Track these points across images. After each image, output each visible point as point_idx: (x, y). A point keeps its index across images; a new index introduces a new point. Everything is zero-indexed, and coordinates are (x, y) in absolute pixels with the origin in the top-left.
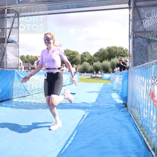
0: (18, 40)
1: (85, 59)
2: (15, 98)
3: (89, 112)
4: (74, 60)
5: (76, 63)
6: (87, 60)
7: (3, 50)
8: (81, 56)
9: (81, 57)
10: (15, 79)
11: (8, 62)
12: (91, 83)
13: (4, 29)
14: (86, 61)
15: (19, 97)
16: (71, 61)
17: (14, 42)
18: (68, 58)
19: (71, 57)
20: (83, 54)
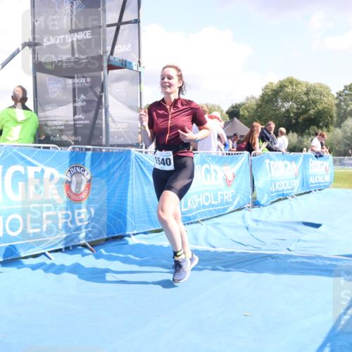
0: (139, 58)
2: (134, 234)
4: (312, 112)
5: (319, 122)
7: (98, 90)
8: (337, 98)
9: (337, 102)
10: (131, 177)
11: (113, 128)
13: (100, 27)
15: (145, 233)
16: (301, 117)
17: (127, 65)
18: (293, 108)
19: (304, 103)
20: (344, 90)
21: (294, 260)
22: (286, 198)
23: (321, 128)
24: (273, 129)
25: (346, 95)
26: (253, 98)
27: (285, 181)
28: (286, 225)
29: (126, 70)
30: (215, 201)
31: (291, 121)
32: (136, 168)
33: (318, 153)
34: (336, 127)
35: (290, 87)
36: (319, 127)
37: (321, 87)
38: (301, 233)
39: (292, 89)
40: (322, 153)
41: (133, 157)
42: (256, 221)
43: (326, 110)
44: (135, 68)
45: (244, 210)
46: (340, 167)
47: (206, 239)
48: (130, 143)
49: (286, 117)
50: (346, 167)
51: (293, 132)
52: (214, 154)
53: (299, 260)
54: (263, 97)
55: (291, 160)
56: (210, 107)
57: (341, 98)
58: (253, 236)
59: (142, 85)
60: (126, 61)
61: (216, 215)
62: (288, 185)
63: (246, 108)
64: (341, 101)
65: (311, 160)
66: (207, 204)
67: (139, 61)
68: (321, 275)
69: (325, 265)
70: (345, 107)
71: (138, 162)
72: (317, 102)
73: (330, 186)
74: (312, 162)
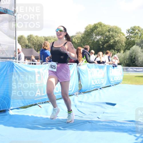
0: (15, 8)
3: (142, 139)
4: (112, 41)
15: (17, 109)
16: (106, 45)
17: (8, 12)
18: (101, 39)
19: (107, 36)
21: (101, 124)
22: (97, 89)
26: (80, 33)
27: (98, 80)
28: (96, 104)
29: (7, 14)
31: (100, 46)
35: (100, 28)
37: (116, 28)
38: (105, 109)
42: (81, 102)
45: (74, 96)
46: (127, 72)
48: (9, 57)
49: (97, 44)
50: (129, 73)
53: (104, 123)
55: (100, 68)
58: (79, 110)
60: (7, 9)
62: (99, 82)
63: (76, 38)
65: (110, 68)
67: (15, 10)
68: (116, 132)
69: (118, 126)
72: (114, 36)
73: (121, 83)
74: (111, 70)
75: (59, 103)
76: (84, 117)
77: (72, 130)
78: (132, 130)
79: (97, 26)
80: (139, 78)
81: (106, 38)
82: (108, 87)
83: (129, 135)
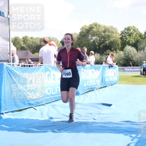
0: (8, 10)
1: (129, 41)
4: (107, 42)
5: (112, 48)
6: (134, 41)
8: (121, 35)
9: (121, 36)
12: (142, 84)
14: (130, 45)
15: (12, 112)
16: (102, 45)
17: (1, 14)
18: (97, 40)
19: (103, 37)
20: (125, 30)
21: (97, 125)
22: (94, 90)
23: (112, 51)
24: (86, 51)
25: (126, 33)
26: (75, 33)
27: (93, 81)
28: (93, 105)
30: (53, 92)
32: (7, 74)
33: (111, 65)
34: (120, 50)
35: (95, 28)
36: (111, 50)
37: (112, 28)
38: (101, 109)
39: (97, 29)
40: (112, 65)
41: (5, 67)
43: (115, 41)
44: (6, 16)
46: (123, 72)
47: (48, 114)
48: (3, 59)
49: (93, 45)
50: (126, 73)
51: (97, 53)
52: (52, 66)
53: (99, 125)
54: (81, 33)
55: (96, 69)
56: (51, 39)
57: (123, 34)
59: (10, 25)
61: (54, 100)
62: (94, 83)
64: (123, 36)
65: (106, 68)
66: (49, 94)
67: (8, 12)
68: (111, 133)
69: (113, 127)
70: (125, 39)
71: (8, 71)
72: (110, 36)
73: (117, 83)
74: (107, 70)
75: (55, 105)
76: (80, 118)
77: (68, 132)
78: (128, 130)
79: (92, 26)
80: (135, 78)
81: (101, 38)
82: (105, 88)
83: (124, 136)
